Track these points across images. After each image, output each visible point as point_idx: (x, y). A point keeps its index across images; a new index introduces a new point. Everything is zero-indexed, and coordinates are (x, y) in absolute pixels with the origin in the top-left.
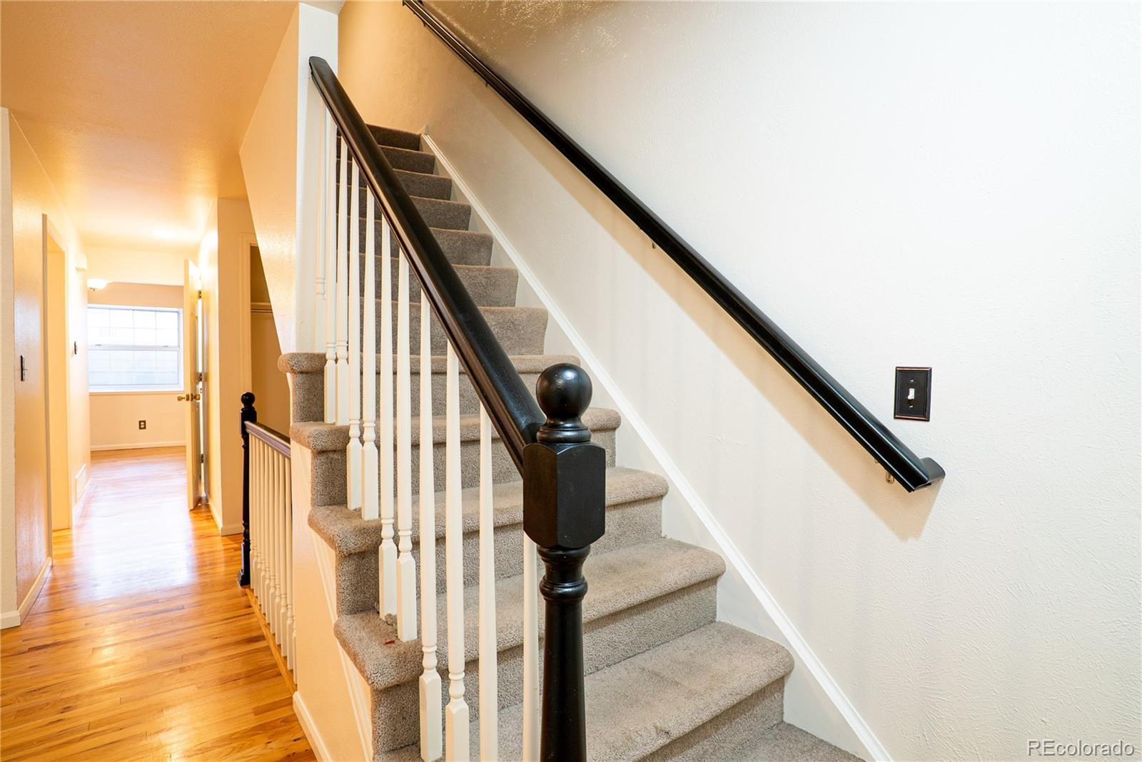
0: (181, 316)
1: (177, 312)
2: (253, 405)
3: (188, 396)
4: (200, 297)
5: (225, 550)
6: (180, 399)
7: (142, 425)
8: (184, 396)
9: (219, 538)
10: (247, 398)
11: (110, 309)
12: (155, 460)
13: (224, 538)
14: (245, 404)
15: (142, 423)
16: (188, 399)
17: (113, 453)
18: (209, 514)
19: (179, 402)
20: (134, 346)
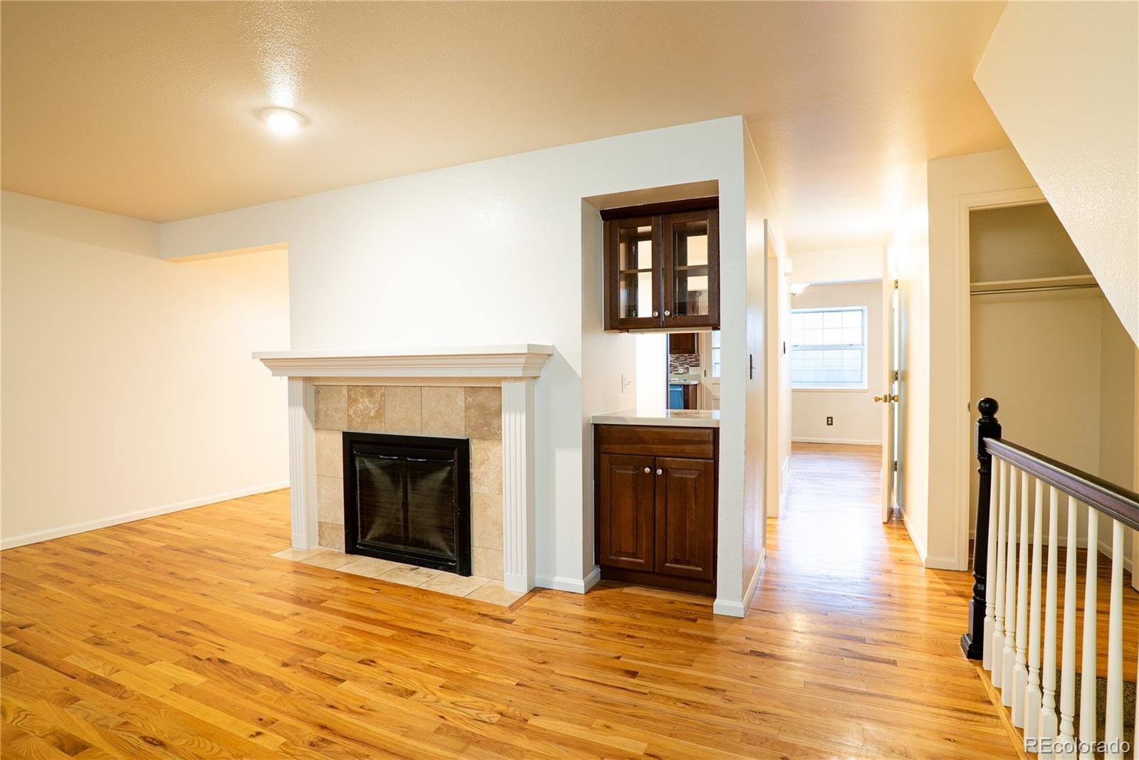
0: (866, 313)
1: (861, 310)
2: (995, 416)
3: (885, 397)
4: (897, 287)
5: (930, 589)
6: (877, 399)
7: (830, 421)
8: (882, 396)
9: (923, 570)
10: (987, 405)
11: (804, 313)
12: (842, 457)
13: (929, 571)
14: (983, 414)
15: (830, 420)
16: (885, 401)
17: (805, 445)
18: (905, 533)
19: (877, 403)
20: (823, 346)
